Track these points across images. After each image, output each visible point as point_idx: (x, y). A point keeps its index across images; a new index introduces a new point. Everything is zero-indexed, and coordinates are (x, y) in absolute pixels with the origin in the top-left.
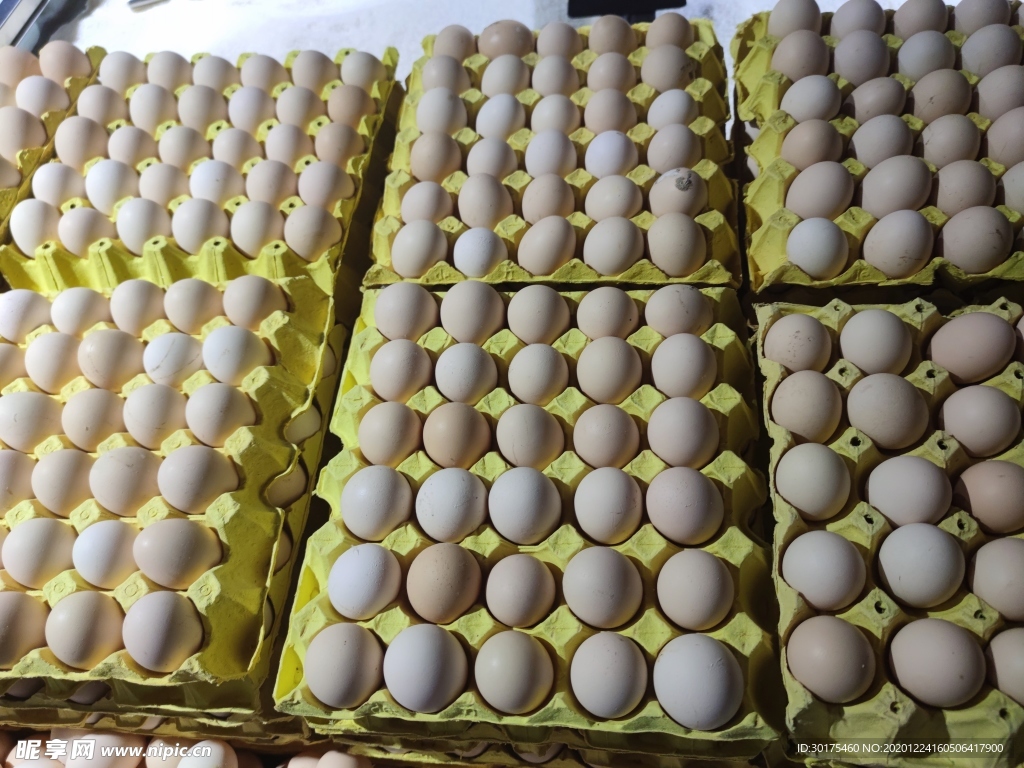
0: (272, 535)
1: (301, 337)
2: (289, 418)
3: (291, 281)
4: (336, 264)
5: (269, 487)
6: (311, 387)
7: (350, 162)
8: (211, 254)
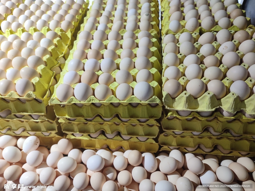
0: (52, 75)
1: (63, 43)
2: (58, 57)
3: (61, 33)
4: (72, 32)
5: (53, 68)
6: (64, 52)
7: (77, 16)
8: (44, 29)
